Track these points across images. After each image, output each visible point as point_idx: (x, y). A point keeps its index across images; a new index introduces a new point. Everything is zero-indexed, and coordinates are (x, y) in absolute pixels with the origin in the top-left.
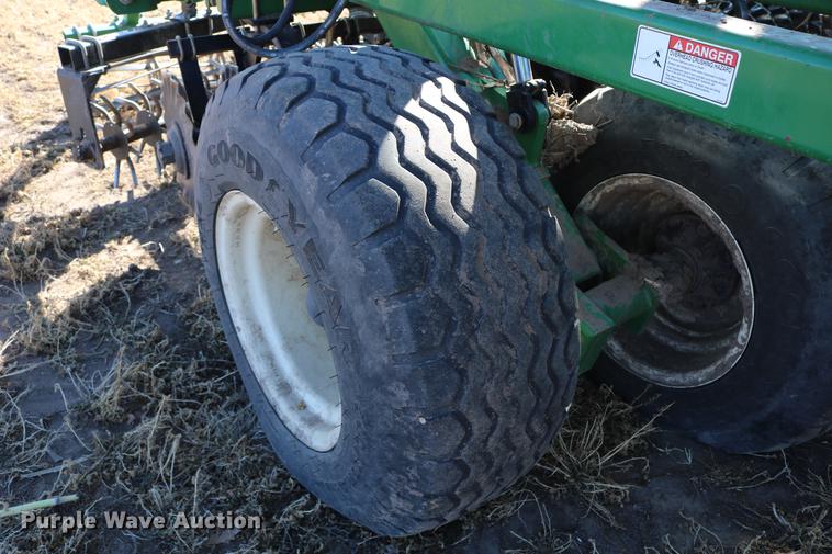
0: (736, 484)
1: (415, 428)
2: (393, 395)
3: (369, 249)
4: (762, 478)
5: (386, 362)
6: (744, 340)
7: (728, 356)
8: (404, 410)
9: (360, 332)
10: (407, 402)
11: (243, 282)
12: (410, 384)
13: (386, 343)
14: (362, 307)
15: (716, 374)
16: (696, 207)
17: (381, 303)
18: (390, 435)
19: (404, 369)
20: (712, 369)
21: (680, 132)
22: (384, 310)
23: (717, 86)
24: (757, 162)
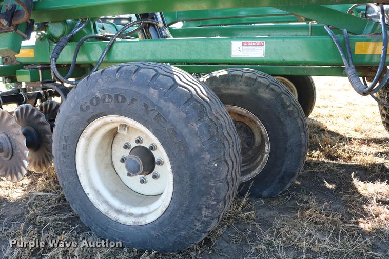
0: (281, 203)
1: (214, 169)
2: (204, 158)
3: (185, 108)
4: (287, 199)
5: (200, 146)
6: (268, 150)
7: (264, 159)
8: (209, 163)
9: (187, 139)
10: (210, 159)
11: (87, 171)
12: (209, 152)
13: (199, 139)
14: (186, 129)
15: (262, 167)
16: (239, 112)
17: (194, 125)
18: (203, 178)
19: (207, 147)
20: (260, 166)
21: (229, 88)
22: (196, 127)
23: (260, 52)
24: (256, 90)
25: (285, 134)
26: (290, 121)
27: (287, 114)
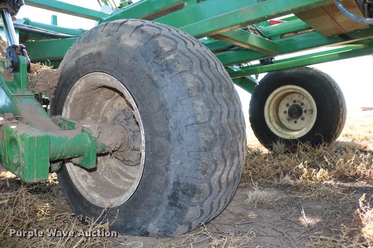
25: (162, 105)
26: (171, 78)
27: (164, 67)
